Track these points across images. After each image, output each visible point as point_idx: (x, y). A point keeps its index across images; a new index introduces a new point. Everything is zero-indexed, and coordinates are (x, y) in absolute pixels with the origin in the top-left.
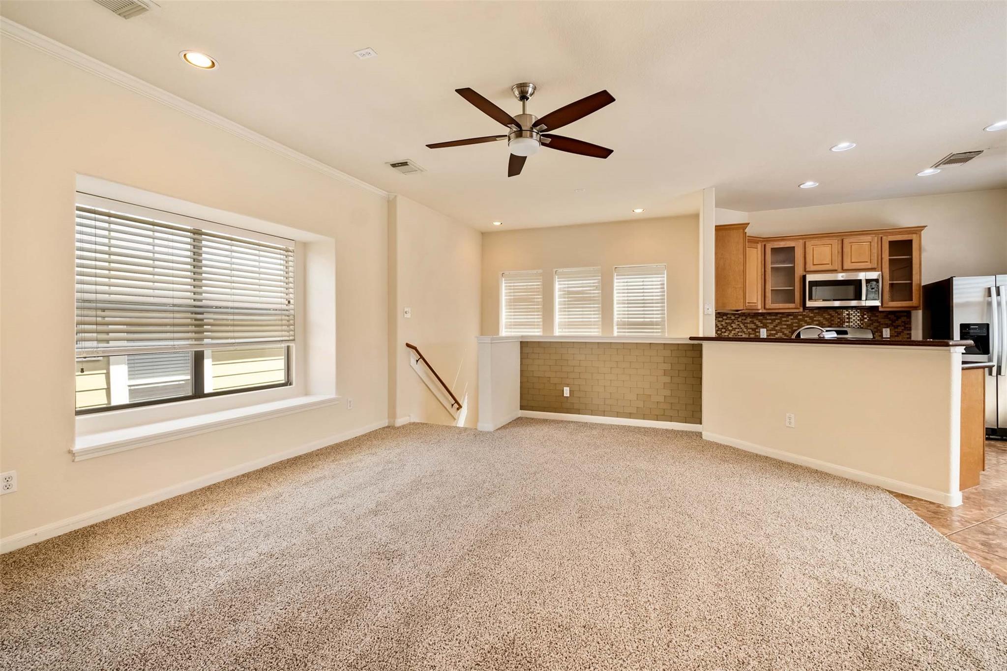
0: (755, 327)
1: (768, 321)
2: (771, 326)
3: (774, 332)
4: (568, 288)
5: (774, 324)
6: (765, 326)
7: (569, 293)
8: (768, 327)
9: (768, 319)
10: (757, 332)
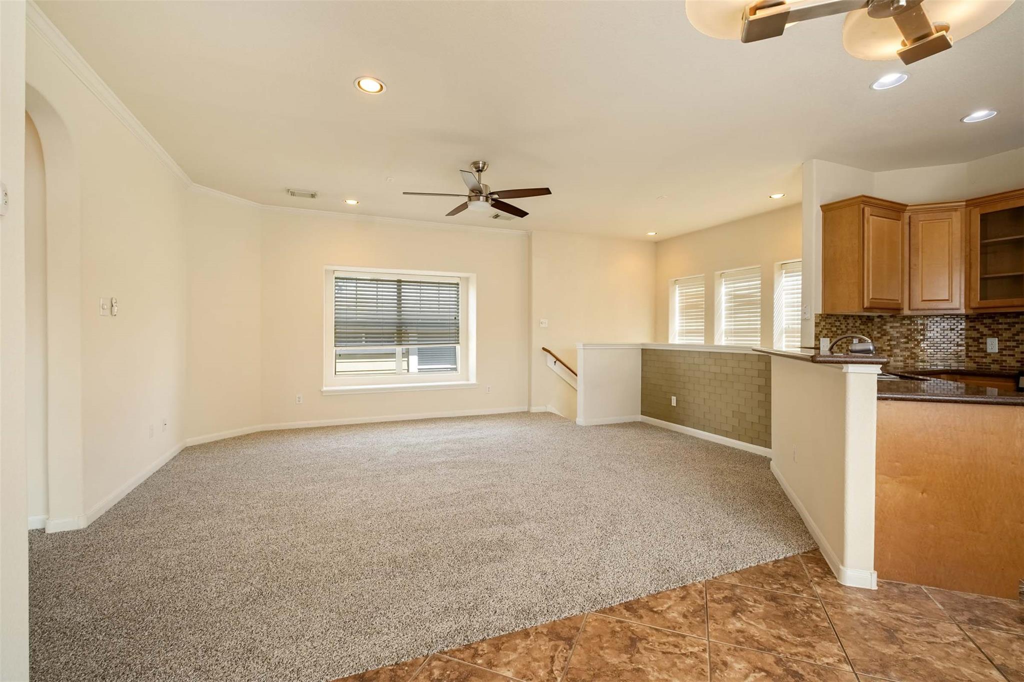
0: (979, 335)
1: (1000, 326)
2: (1006, 335)
3: (1014, 344)
4: (734, 291)
5: (1014, 330)
6: (995, 334)
7: (736, 296)
8: (1002, 335)
9: (1001, 324)
10: (982, 343)
